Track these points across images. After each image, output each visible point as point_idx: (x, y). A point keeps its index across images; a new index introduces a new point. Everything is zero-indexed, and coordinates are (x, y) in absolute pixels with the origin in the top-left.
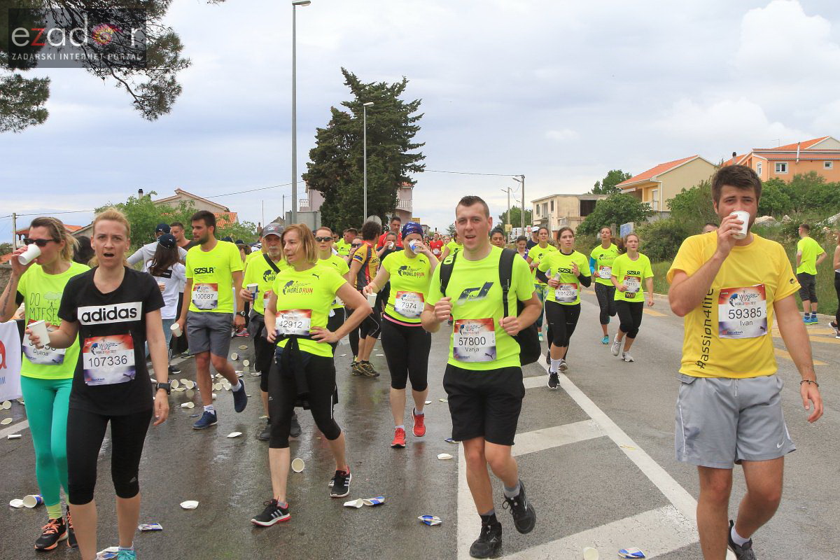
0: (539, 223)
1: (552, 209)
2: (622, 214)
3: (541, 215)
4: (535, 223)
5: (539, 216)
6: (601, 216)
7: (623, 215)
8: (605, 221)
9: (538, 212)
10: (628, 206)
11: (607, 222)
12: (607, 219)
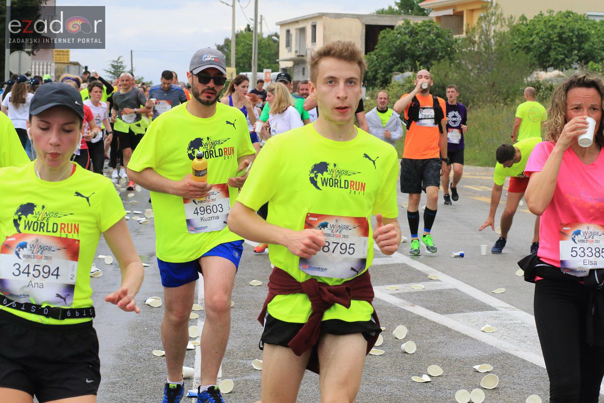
0: (290, 64)
1: (314, 39)
2: (420, 56)
3: (294, 50)
4: (283, 65)
5: (290, 51)
6: (385, 58)
7: (423, 58)
8: (392, 66)
9: (288, 44)
10: (432, 42)
11: (396, 68)
12: (397, 64)
